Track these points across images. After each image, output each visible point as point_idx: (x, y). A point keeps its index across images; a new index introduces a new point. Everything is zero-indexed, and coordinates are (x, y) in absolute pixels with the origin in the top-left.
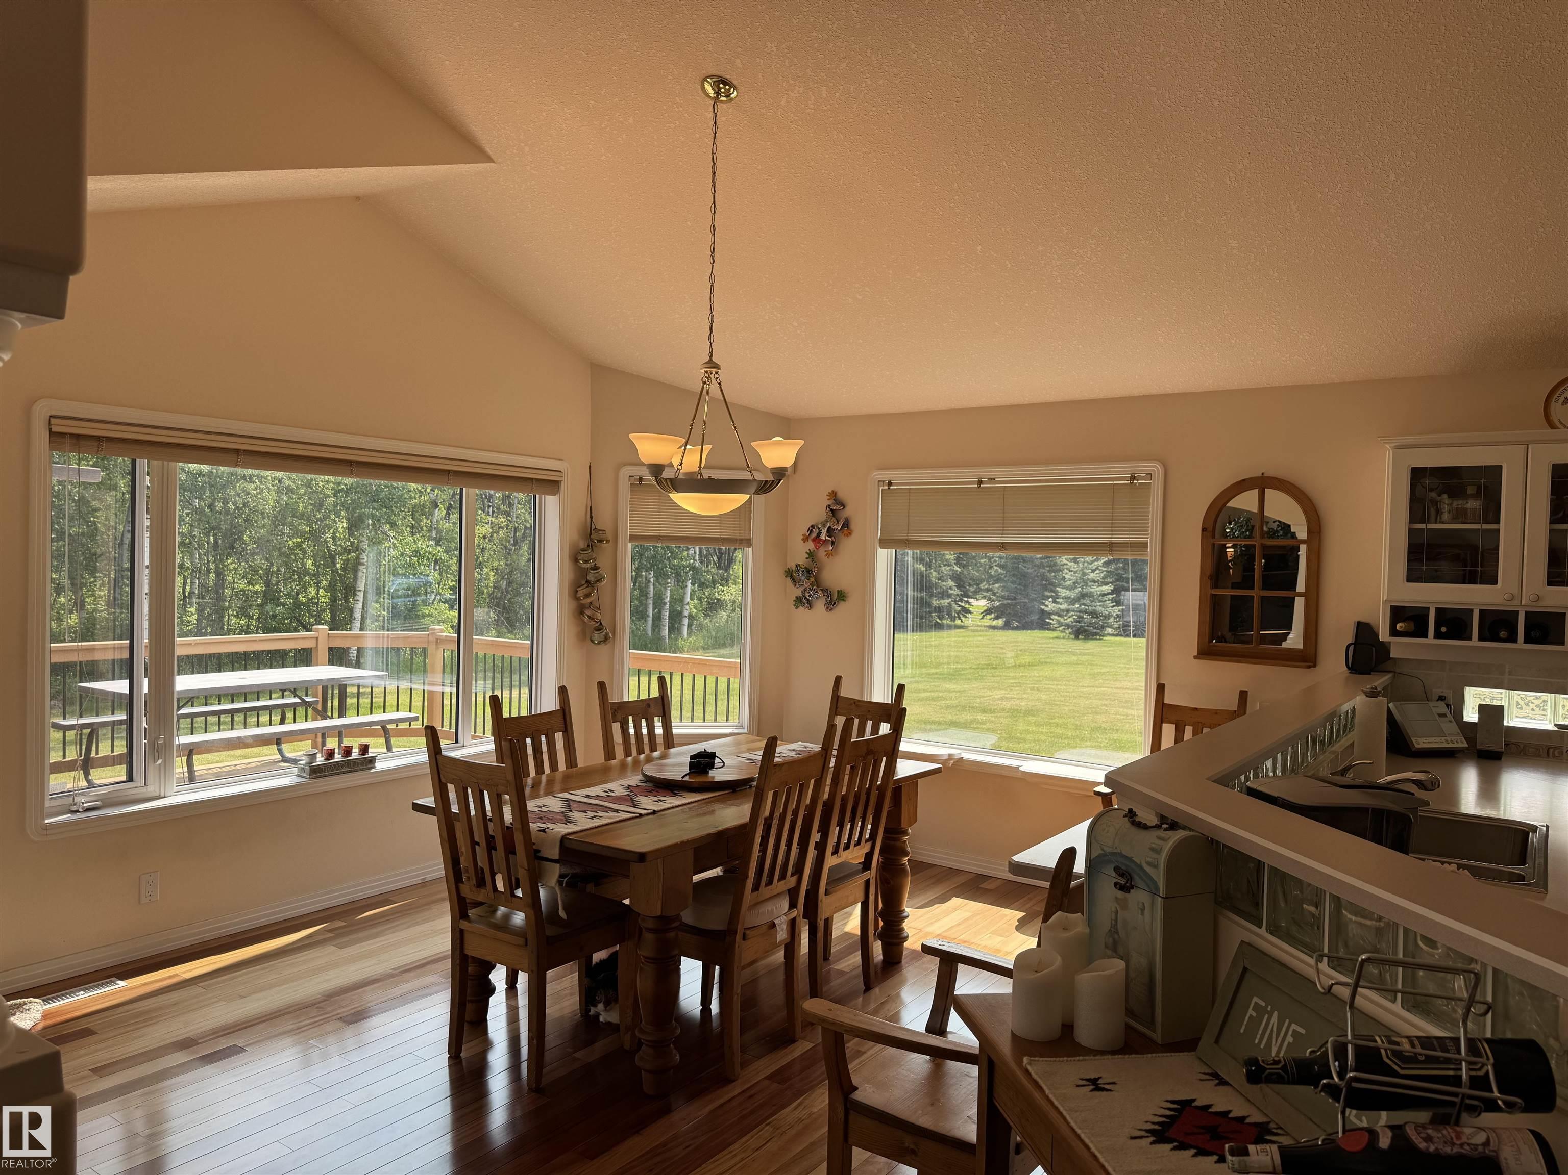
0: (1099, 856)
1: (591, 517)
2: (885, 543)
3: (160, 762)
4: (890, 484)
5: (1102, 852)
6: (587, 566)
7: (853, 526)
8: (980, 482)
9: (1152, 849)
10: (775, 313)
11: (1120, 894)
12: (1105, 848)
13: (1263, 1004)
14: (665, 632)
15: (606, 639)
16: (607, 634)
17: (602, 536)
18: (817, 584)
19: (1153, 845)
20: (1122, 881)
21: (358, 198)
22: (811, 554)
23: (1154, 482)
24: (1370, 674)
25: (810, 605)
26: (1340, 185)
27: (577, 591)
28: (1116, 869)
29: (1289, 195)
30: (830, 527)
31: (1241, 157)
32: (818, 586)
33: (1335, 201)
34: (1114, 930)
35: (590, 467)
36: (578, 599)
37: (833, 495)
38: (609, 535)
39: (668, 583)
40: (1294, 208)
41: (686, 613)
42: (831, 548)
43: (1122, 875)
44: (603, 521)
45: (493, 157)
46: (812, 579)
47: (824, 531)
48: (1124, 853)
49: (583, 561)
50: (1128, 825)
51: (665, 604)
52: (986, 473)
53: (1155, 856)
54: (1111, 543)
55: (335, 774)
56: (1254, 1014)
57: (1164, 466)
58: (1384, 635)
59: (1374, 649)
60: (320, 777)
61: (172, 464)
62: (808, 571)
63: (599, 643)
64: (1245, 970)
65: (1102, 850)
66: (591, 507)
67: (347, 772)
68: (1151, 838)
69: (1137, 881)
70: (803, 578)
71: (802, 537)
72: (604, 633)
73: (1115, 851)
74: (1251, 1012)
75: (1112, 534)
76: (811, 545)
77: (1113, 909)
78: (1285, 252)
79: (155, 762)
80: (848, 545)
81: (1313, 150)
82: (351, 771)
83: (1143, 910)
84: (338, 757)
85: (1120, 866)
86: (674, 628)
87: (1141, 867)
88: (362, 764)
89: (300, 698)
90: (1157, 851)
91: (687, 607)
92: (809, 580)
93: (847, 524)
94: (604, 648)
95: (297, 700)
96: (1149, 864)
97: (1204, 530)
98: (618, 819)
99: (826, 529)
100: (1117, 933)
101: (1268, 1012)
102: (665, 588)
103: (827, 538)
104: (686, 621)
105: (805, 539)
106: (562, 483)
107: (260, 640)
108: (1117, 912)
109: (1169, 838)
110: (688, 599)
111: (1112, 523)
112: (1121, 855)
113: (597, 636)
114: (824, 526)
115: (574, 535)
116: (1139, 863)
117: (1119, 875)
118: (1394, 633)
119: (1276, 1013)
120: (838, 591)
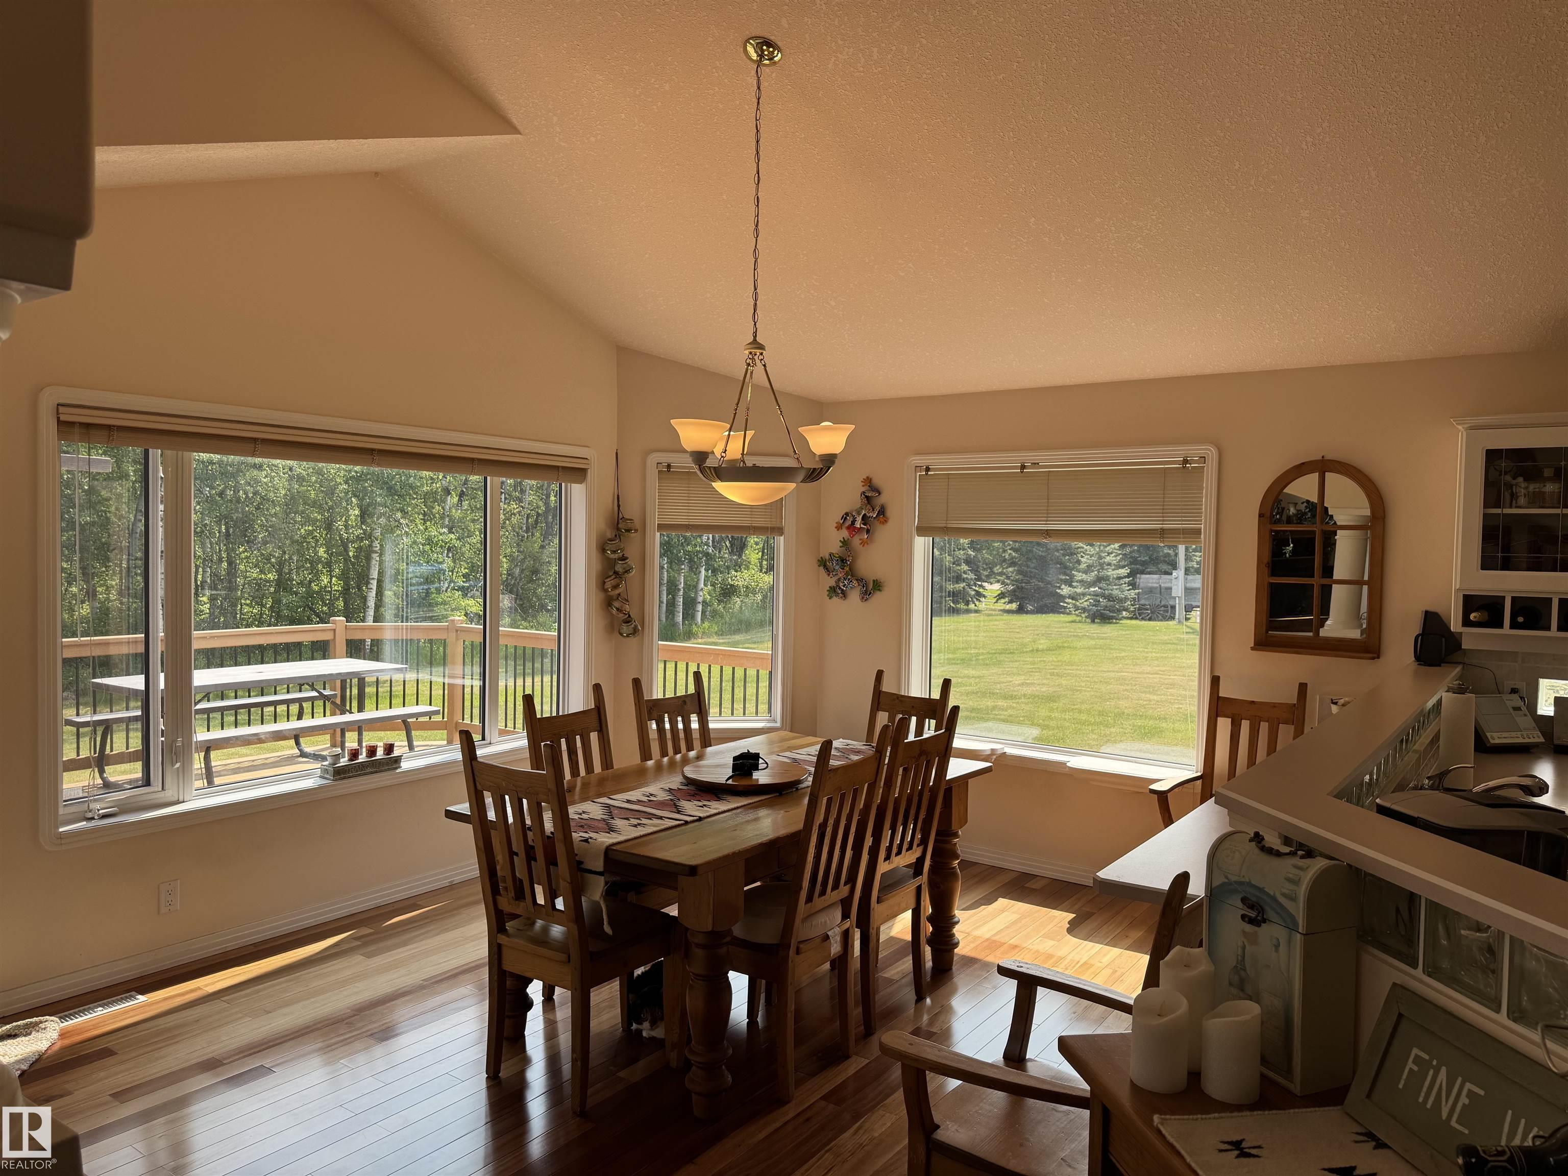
0: (1223, 884)
1: (619, 506)
2: (922, 531)
3: (178, 765)
4: (928, 469)
5: (1226, 881)
6: (616, 556)
7: (889, 513)
8: (1023, 467)
9: (1289, 880)
10: (812, 292)
11: (1249, 928)
12: (1229, 876)
13: (1427, 1057)
14: (679, 618)
15: (635, 631)
16: (636, 626)
17: (630, 525)
18: (852, 573)
19: (1291, 876)
20: (1252, 914)
21: (376, 174)
22: (845, 543)
23: (1208, 466)
24: (1440, 666)
25: (844, 595)
26: (1425, 150)
27: (605, 582)
28: (1244, 900)
29: (1369, 160)
30: (865, 514)
31: (1320, 120)
32: (852, 576)
33: (1419, 167)
34: (1240, 967)
35: (617, 454)
36: (605, 591)
37: (868, 481)
38: (637, 524)
39: (682, 569)
40: (1373, 174)
41: (700, 599)
42: (866, 537)
43: (1252, 907)
44: (631, 510)
45: (519, 127)
46: (847, 569)
47: (859, 519)
48: (1253, 882)
49: (611, 551)
50: (1257, 851)
51: (679, 590)
52: (1029, 457)
53: (1292, 887)
54: (1163, 530)
55: (360, 775)
56: (1415, 1068)
57: (1219, 449)
58: (1455, 624)
59: (1444, 639)
60: (344, 778)
61: (186, 454)
62: (842, 561)
63: (628, 636)
64: (1400, 1016)
65: (1226, 877)
66: (618, 496)
67: (372, 773)
68: (1287, 866)
69: (1270, 914)
70: (837, 567)
71: (836, 525)
72: (633, 626)
73: (1243, 880)
74: (1410, 1065)
75: (1163, 521)
76: (845, 533)
77: (1240, 944)
78: (1359, 222)
79: (173, 766)
80: (884, 534)
81: (1399, 111)
82: (376, 772)
83: (1277, 947)
84: (362, 758)
85: (1249, 896)
86: (689, 614)
87: (1274, 899)
88: (387, 764)
89: (318, 692)
90: (1296, 882)
91: (701, 593)
92: (843, 569)
93: (882, 512)
94: (633, 641)
95: (315, 694)
96: (1284, 895)
97: (1261, 515)
98: (663, 827)
99: (861, 517)
100: (1245, 970)
101: (1433, 1067)
102: (679, 574)
103: (862, 526)
104: (700, 607)
105: (839, 527)
106: (589, 470)
107: (276, 633)
108: (1244, 948)
109: (1307, 868)
110: (702, 585)
111: (1163, 509)
112: (1250, 884)
113: (625, 629)
114: (859, 514)
115: (601, 524)
116: (1272, 894)
117: (1248, 908)
118: (1467, 622)
119: (1444, 1069)
120: (874, 581)
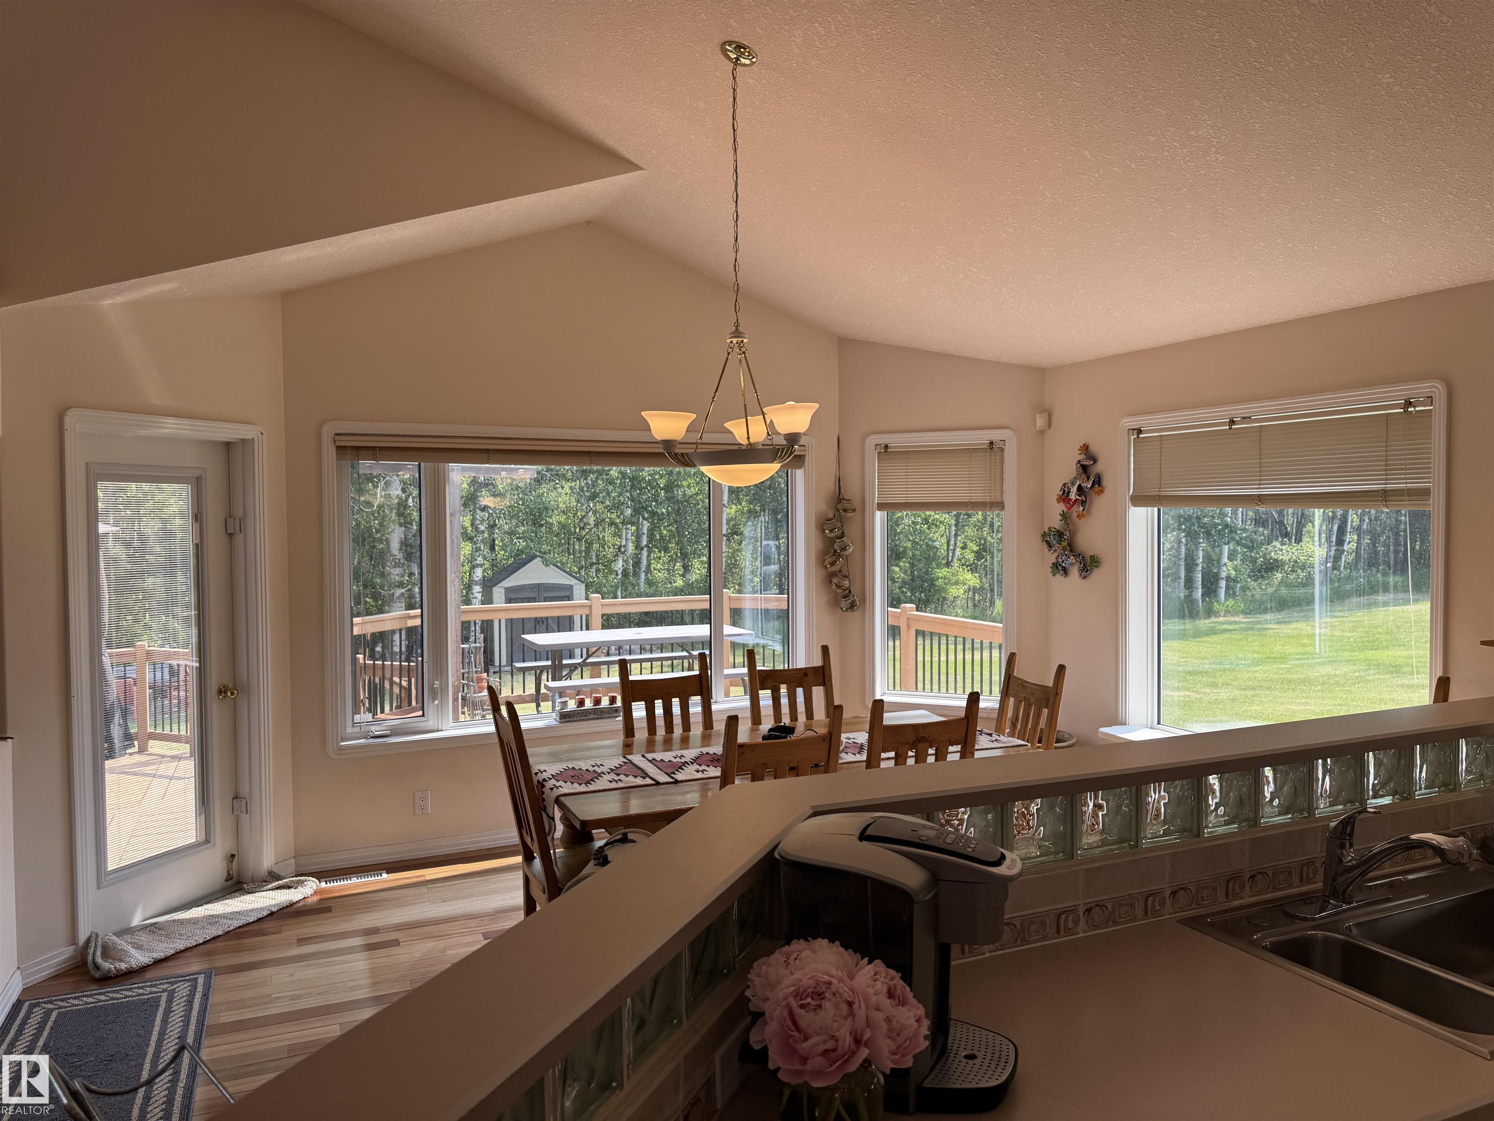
1: (839, 488)
2: (1139, 500)
3: (436, 702)
4: (1140, 431)
6: (833, 535)
7: (1105, 482)
8: (1232, 422)
14: (1199, 593)
15: (852, 606)
16: (854, 601)
17: (846, 505)
18: (1071, 548)
22: (1065, 516)
23: (1435, 408)
25: (1065, 572)
27: (825, 560)
30: (1080, 485)
32: (1071, 551)
35: (838, 439)
36: (826, 567)
37: (1085, 449)
38: (856, 504)
39: (1200, 543)
41: (1223, 575)
42: (1081, 509)
44: (851, 491)
46: (1065, 544)
47: (1074, 490)
49: (829, 531)
51: (1197, 565)
52: (1238, 411)
54: (1385, 491)
55: (583, 720)
57: (1448, 386)
60: (569, 721)
61: (441, 465)
62: (1060, 534)
63: (847, 610)
66: (839, 478)
67: (594, 719)
70: (1055, 542)
71: (1056, 497)
72: (850, 601)
75: (1387, 480)
76: (1062, 507)
79: (433, 702)
80: (1101, 504)
82: (598, 719)
88: (609, 713)
91: (1224, 568)
92: (1060, 544)
93: (1098, 481)
94: (855, 615)
95: (685, 654)
99: (1076, 487)
103: (1078, 497)
104: (1223, 584)
105: (1059, 500)
106: (807, 457)
110: (1225, 560)
111: (1386, 465)
113: (844, 604)
114: (1073, 484)
115: (823, 506)
120: (1091, 556)
